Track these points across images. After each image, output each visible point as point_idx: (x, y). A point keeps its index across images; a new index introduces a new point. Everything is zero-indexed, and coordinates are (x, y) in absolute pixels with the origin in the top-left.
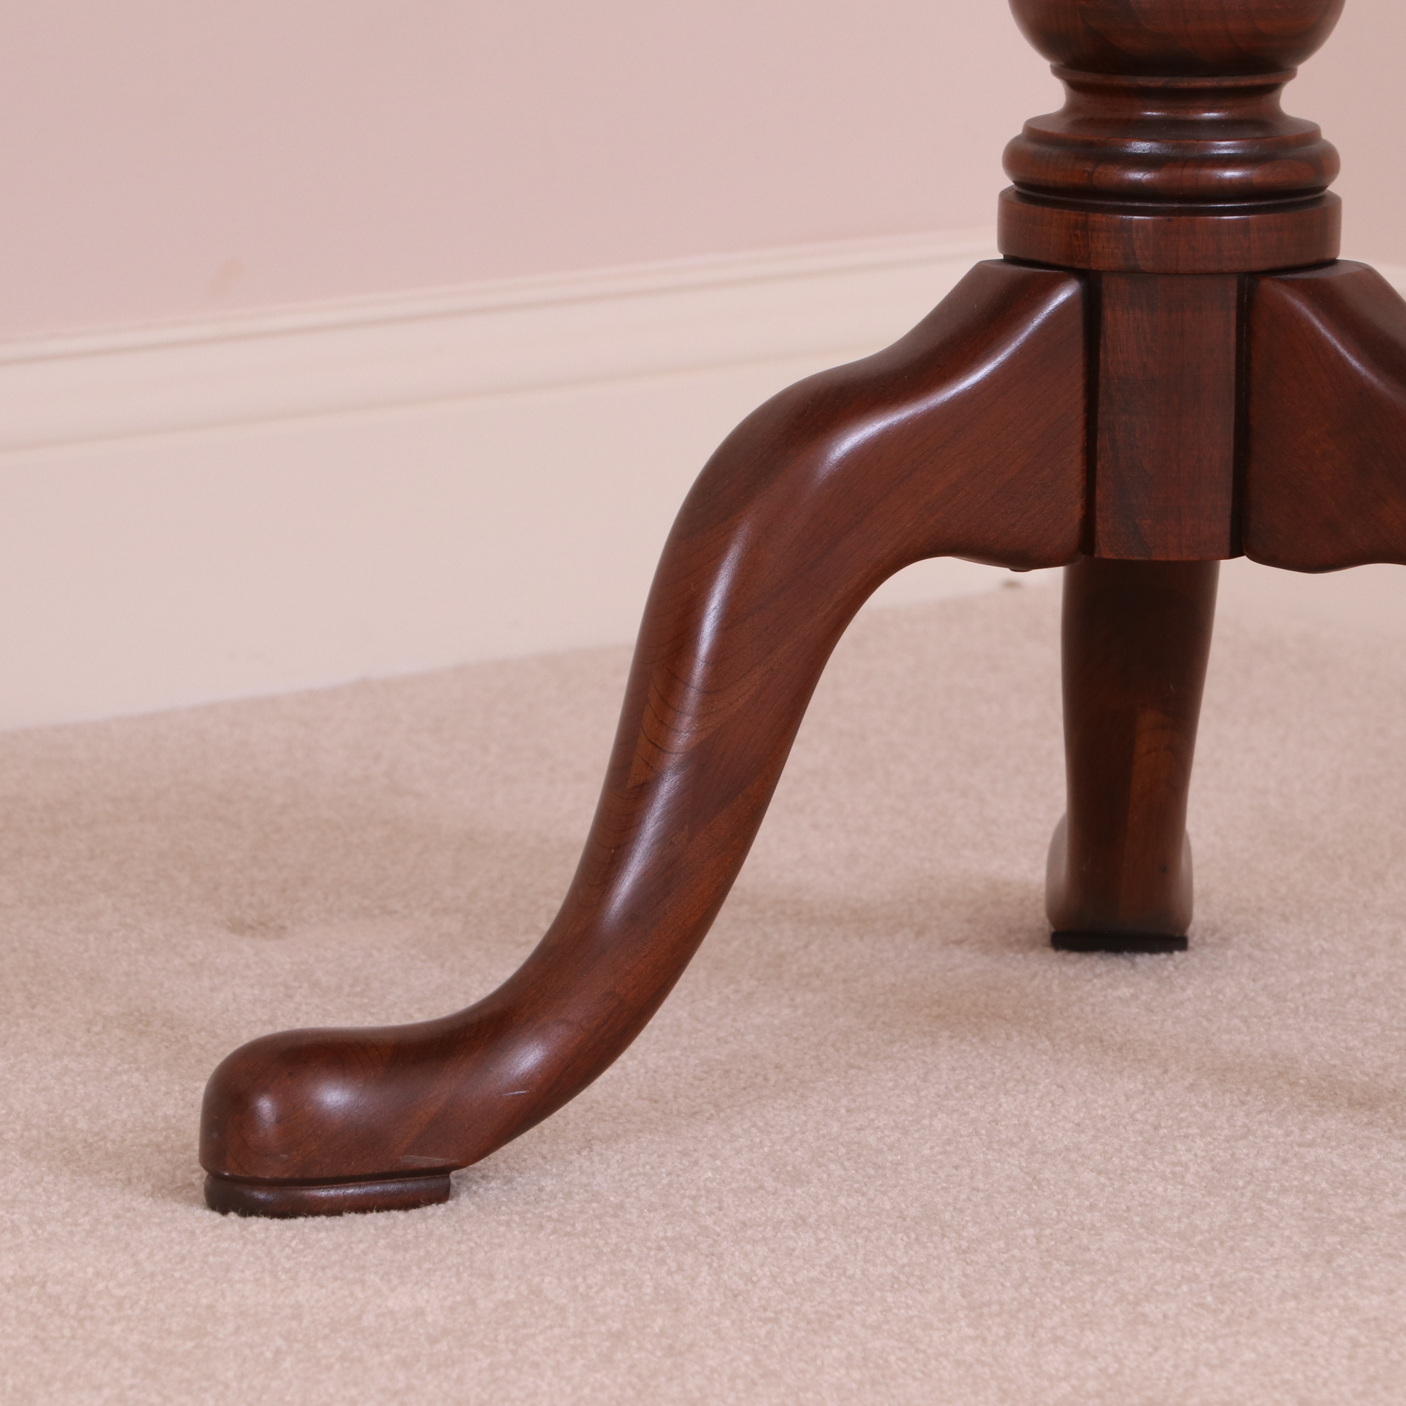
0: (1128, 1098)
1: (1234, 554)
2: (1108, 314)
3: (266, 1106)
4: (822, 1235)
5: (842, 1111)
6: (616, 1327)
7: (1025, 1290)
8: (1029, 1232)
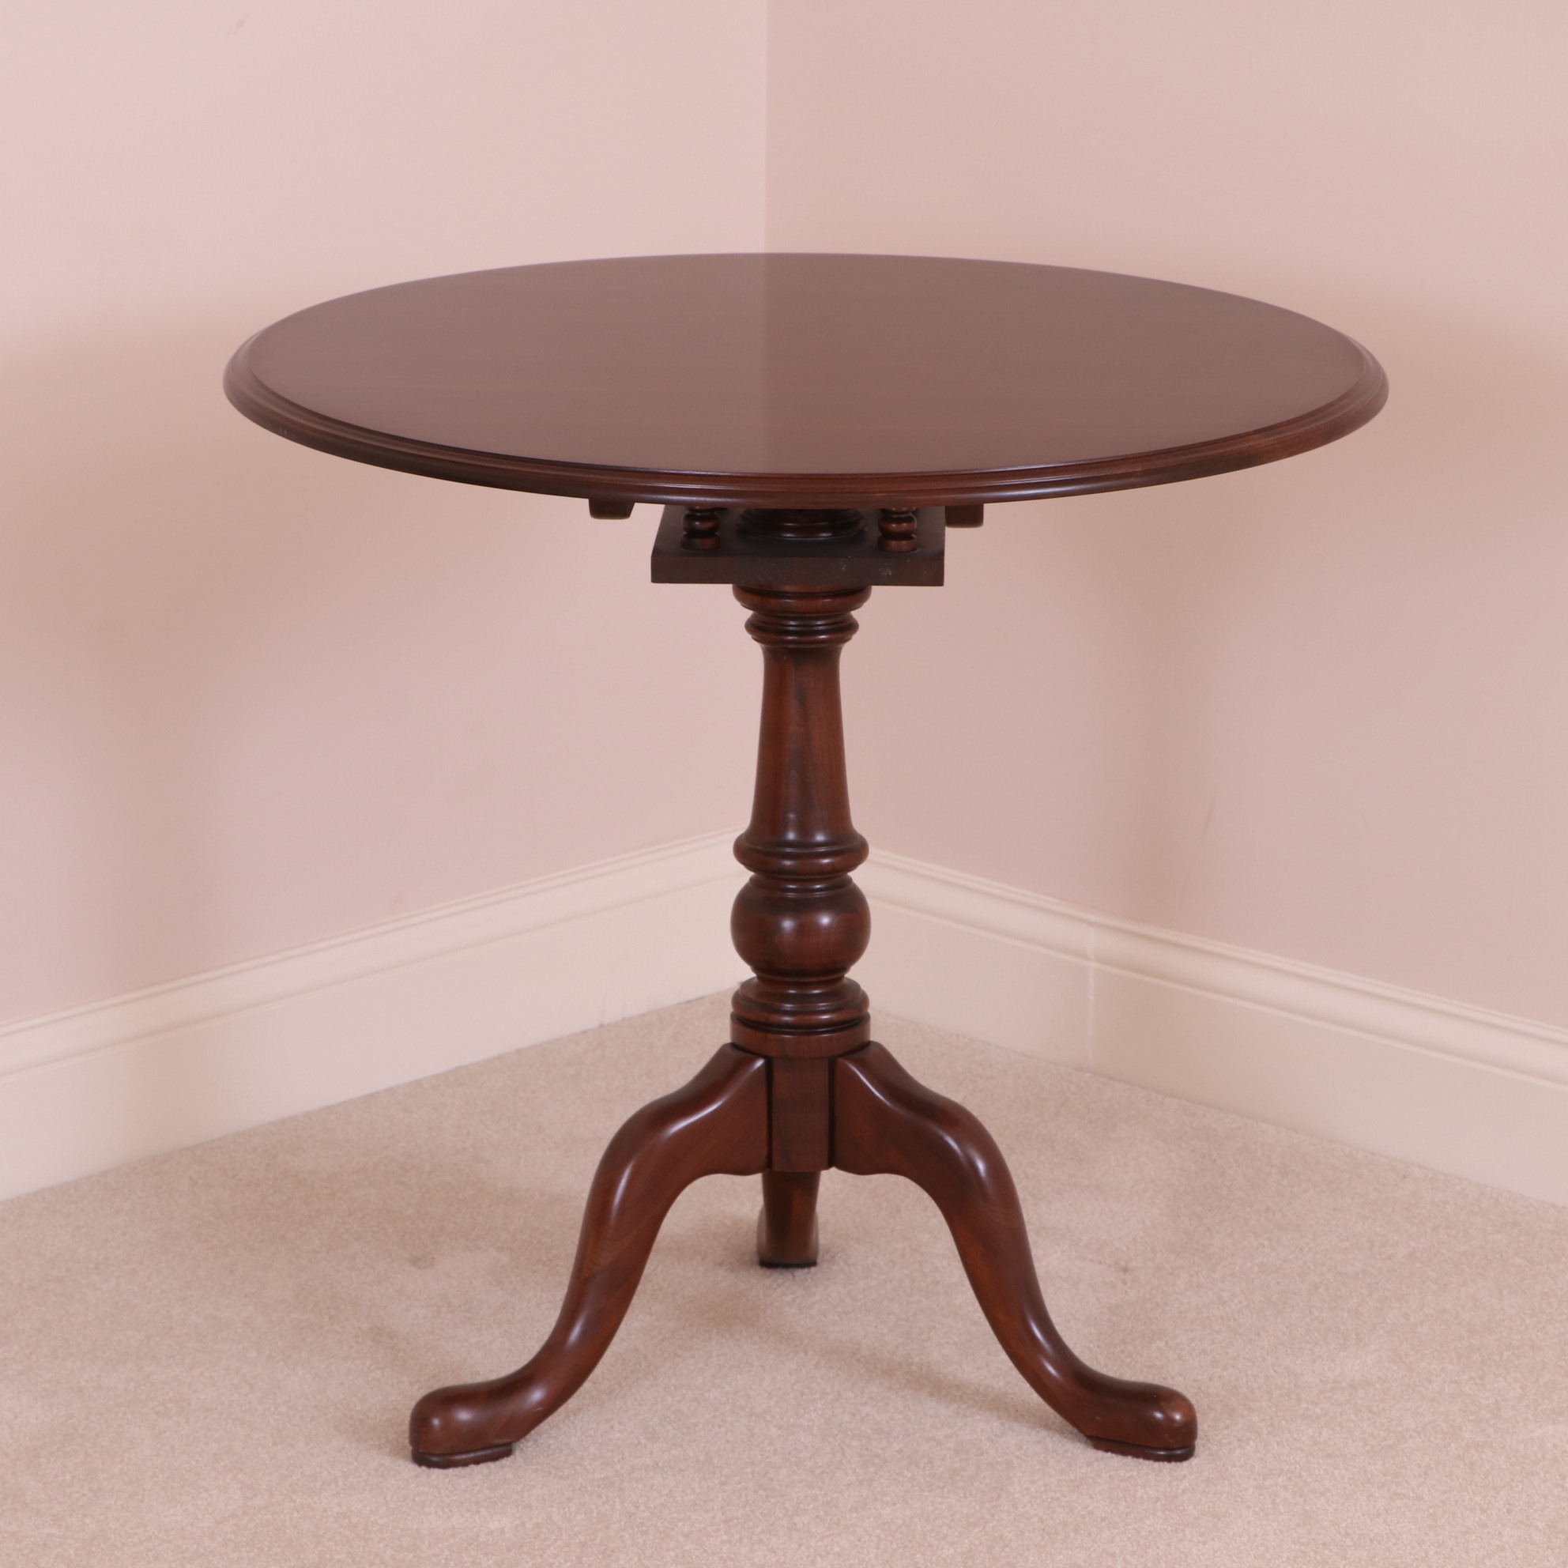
0: (790, 1374)
1: (829, 1166)
2: (776, 1074)
3: (436, 1422)
4: (665, 1476)
5: (672, 1388)
6: (583, 1539)
7: (747, 1509)
8: (749, 1470)
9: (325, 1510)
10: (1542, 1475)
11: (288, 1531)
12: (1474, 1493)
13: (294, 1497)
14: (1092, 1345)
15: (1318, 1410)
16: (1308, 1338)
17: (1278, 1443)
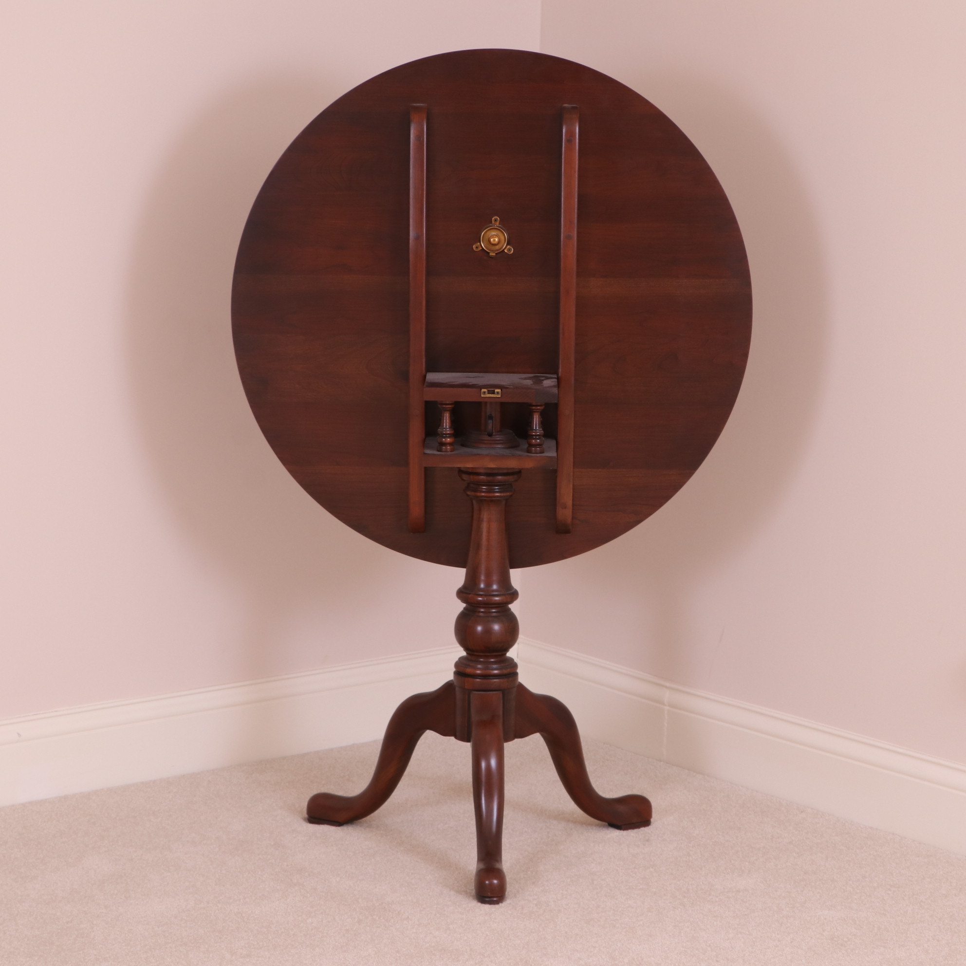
5: (410, 874)
6: (347, 928)
7: (429, 921)
8: (435, 906)
9: (231, 911)
10: (814, 929)
11: (212, 917)
12: (778, 934)
13: (218, 905)
14: (618, 869)
15: (717, 899)
16: (725, 871)
17: (692, 910)
